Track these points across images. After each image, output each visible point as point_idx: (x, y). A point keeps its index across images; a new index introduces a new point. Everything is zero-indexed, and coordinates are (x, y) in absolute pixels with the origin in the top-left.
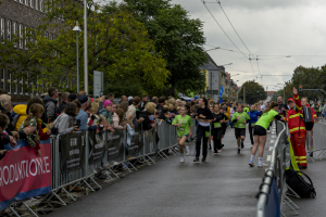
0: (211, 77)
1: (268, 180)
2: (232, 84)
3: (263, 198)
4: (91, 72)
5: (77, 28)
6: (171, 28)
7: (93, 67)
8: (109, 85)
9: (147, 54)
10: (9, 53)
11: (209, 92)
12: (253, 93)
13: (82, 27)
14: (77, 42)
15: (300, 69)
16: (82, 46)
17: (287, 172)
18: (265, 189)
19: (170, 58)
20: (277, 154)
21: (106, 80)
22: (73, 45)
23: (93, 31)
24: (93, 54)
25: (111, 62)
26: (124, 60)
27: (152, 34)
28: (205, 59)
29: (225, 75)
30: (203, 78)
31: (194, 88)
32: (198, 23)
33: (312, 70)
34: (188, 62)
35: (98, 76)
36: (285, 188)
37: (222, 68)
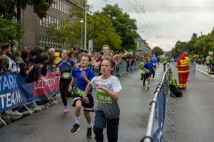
0: (140, 44)
1: (160, 86)
2: (149, 48)
3: (157, 93)
4: (87, 41)
5: (82, 21)
6: (123, 23)
7: (89, 38)
8: (95, 46)
9: (112, 33)
10: (53, 31)
11: (139, 51)
12: (158, 52)
13: (84, 21)
14: (82, 27)
15: (179, 42)
16: (84, 29)
17: (170, 86)
18: (158, 90)
19: (123, 35)
20: (165, 77)
21: (94, 44)
22: (80, 28)
23: (89, 23)
24: (89, 32)
25: (96, 36)
26: (102, 36)
27: (115, 25)
28: (137, 36)
29: (146, 44)
30: (136, 44)
31: (132, 49)
32: (135, 20)
33: (184, 43)
34: (130, 37)
35: (91, 42)
36: (169, 92)
37: (145, 41)
